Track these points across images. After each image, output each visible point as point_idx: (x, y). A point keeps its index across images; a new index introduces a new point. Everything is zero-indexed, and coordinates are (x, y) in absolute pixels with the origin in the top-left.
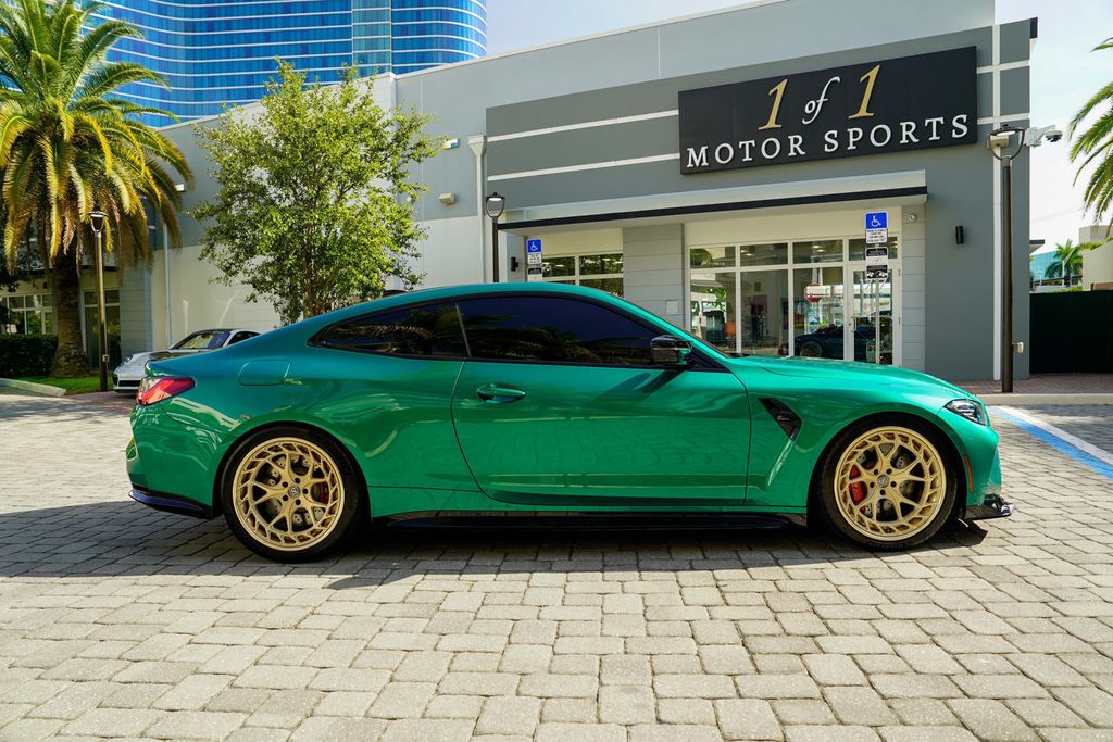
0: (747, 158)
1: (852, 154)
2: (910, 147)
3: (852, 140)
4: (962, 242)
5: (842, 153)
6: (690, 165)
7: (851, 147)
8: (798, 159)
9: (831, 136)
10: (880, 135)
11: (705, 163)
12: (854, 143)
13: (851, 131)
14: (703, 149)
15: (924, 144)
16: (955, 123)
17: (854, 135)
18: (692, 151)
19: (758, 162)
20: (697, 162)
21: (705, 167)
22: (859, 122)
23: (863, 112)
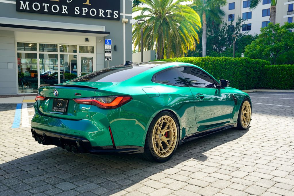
0: (46, 10)
1: (84, 16)
2: (102, 18)
3: (84, 12)
4: (116, 51)
5: (80, 16)
6: (21, 8)
7: (84, 14)
8: (65, 15)
9: (77, 9)
10: (93, 12)
11: (28, 9)
12: (85, 13)
13: (84, 9)
14: (27, 3)
15: (106, 18)
16: (114, 13)
17: (85, 10)
18: (22, 2)
19: (50, 13)
20: (24, 8)
21: (28, 10)
22: (86, 6)
23: (87, 3)
